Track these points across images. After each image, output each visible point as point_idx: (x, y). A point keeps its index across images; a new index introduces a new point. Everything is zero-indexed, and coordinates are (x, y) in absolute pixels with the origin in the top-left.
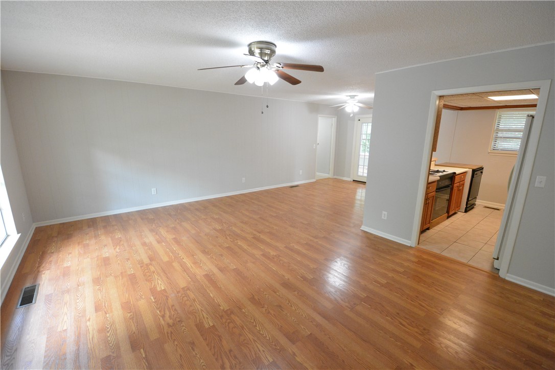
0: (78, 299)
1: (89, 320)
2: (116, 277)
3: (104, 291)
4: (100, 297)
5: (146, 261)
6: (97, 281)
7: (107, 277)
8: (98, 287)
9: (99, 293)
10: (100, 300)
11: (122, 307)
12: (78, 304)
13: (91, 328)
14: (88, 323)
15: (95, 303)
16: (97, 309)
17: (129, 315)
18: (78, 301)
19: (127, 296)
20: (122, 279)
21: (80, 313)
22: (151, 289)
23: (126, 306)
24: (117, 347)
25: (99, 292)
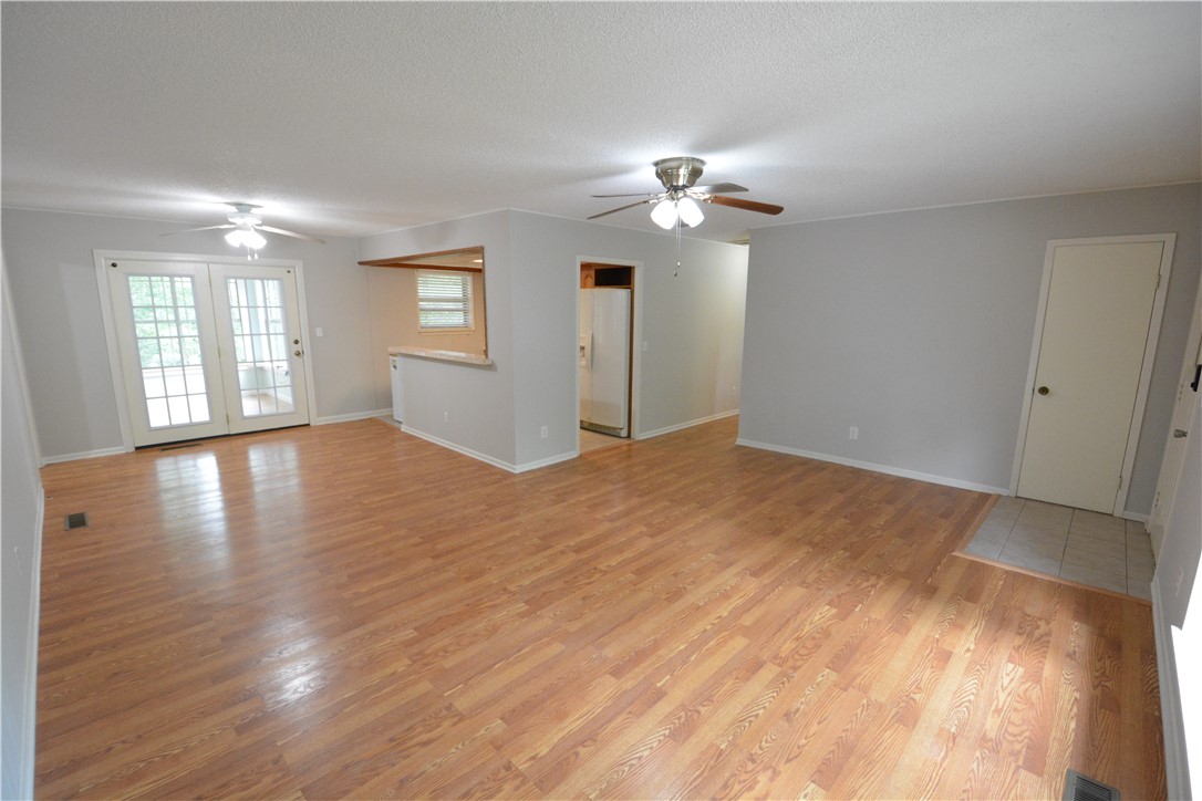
0: (970, 701)
1: (968, 650)
2: (865, 690)
3: (912, 679)
4: (928, 671)
5: (769, 673)
6: (908, 715)
7: (881, 707)
8: (917, 697)
9: (923, 682)
10: (932, 667)
11: (908, 630)
12: (974, 691)
13: (972, 638)
14: (972, 647)
15: (943, 668)
16: (945, 657)
17: (909, 616)
18: (972, 697)
19: (885, 639)
20: (859, 674)
21: (978, 670)
22: (843, 619)
23: (902, 628)
24: (952, 599)
25: (922, 684)
